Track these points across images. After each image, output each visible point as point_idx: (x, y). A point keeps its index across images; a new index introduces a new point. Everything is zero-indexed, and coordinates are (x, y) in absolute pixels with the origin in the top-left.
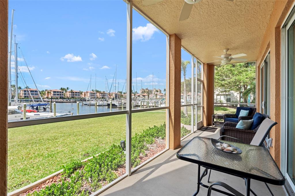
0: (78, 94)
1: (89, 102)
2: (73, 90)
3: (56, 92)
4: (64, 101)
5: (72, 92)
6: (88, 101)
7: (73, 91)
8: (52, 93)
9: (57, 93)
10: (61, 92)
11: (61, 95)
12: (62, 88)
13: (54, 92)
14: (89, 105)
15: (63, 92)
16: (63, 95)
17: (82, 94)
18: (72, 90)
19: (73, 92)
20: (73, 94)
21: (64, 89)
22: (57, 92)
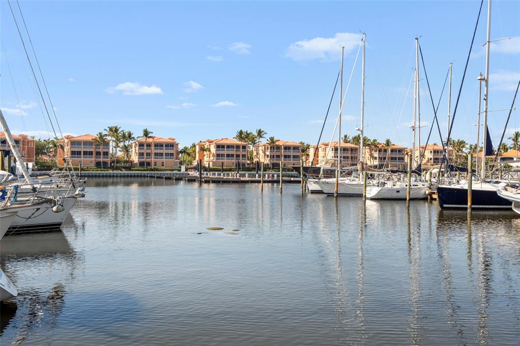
0: (292, 153)
1: (334, 180)
2: (275, 139)
3: (223, 147)
4: (242, 179)
5: (273, 145)
6: (330, 173)
7: (277, 143)
8: (213, 149)
9: (226, 152)
10: (238, 147)
11: (238, 156)
12: (241, 132)
13: (219, 147)
14: (330, 195)
15: (244, 147)
16: (244, 156)
17: (308, 155)
18: (272, 139)
19: (278, 147)
20: (276, 153)
21: (248, 135)
22: (228, 147)
